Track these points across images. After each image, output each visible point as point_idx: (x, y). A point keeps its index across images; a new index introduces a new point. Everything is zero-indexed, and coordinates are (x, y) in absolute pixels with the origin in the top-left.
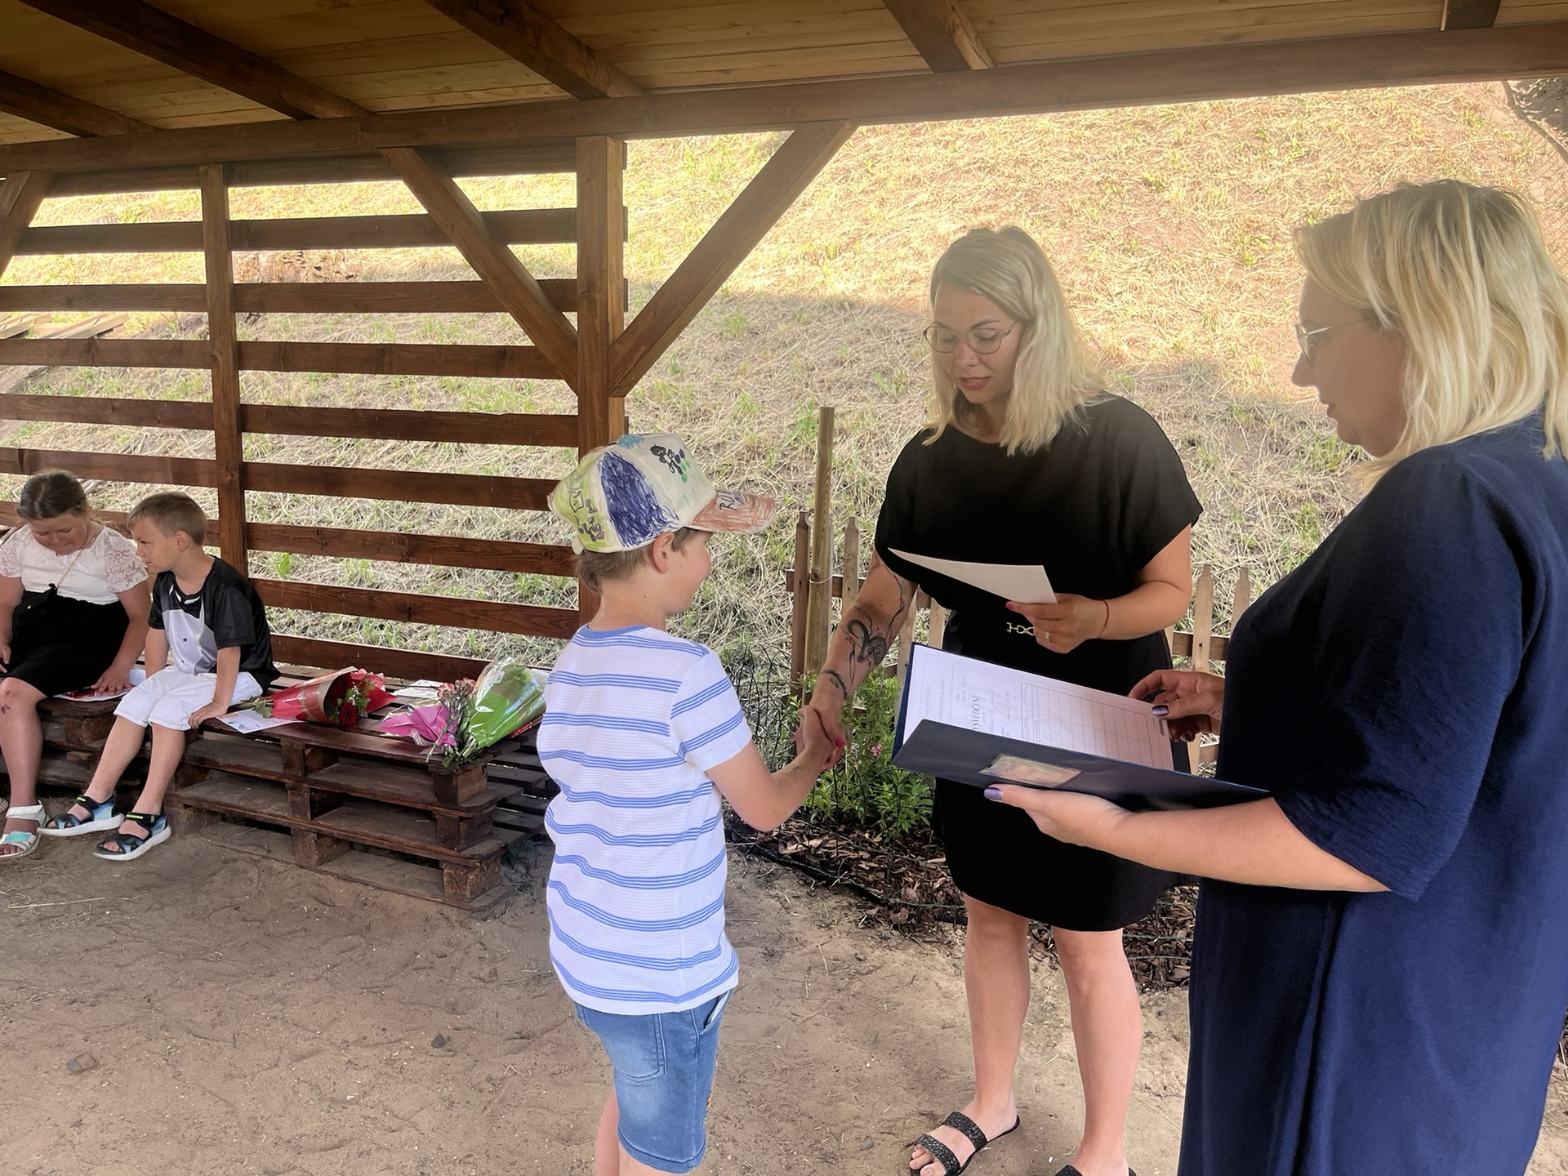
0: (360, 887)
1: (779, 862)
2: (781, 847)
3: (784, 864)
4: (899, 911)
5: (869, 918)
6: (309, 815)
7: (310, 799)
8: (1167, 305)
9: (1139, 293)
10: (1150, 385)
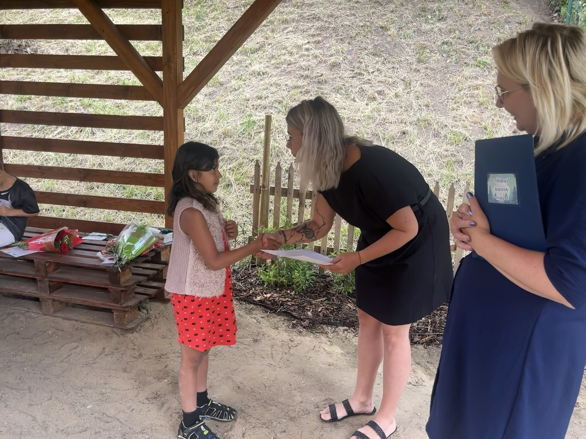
0: (74, 322)
1: (254, 304)
2: (254, 298)
3: (256, 305)
5: (293, 324)
6: (48, 292)
7: (49, 285)
8: (392, 78)
9: (381, 72)
10: (387, 109)
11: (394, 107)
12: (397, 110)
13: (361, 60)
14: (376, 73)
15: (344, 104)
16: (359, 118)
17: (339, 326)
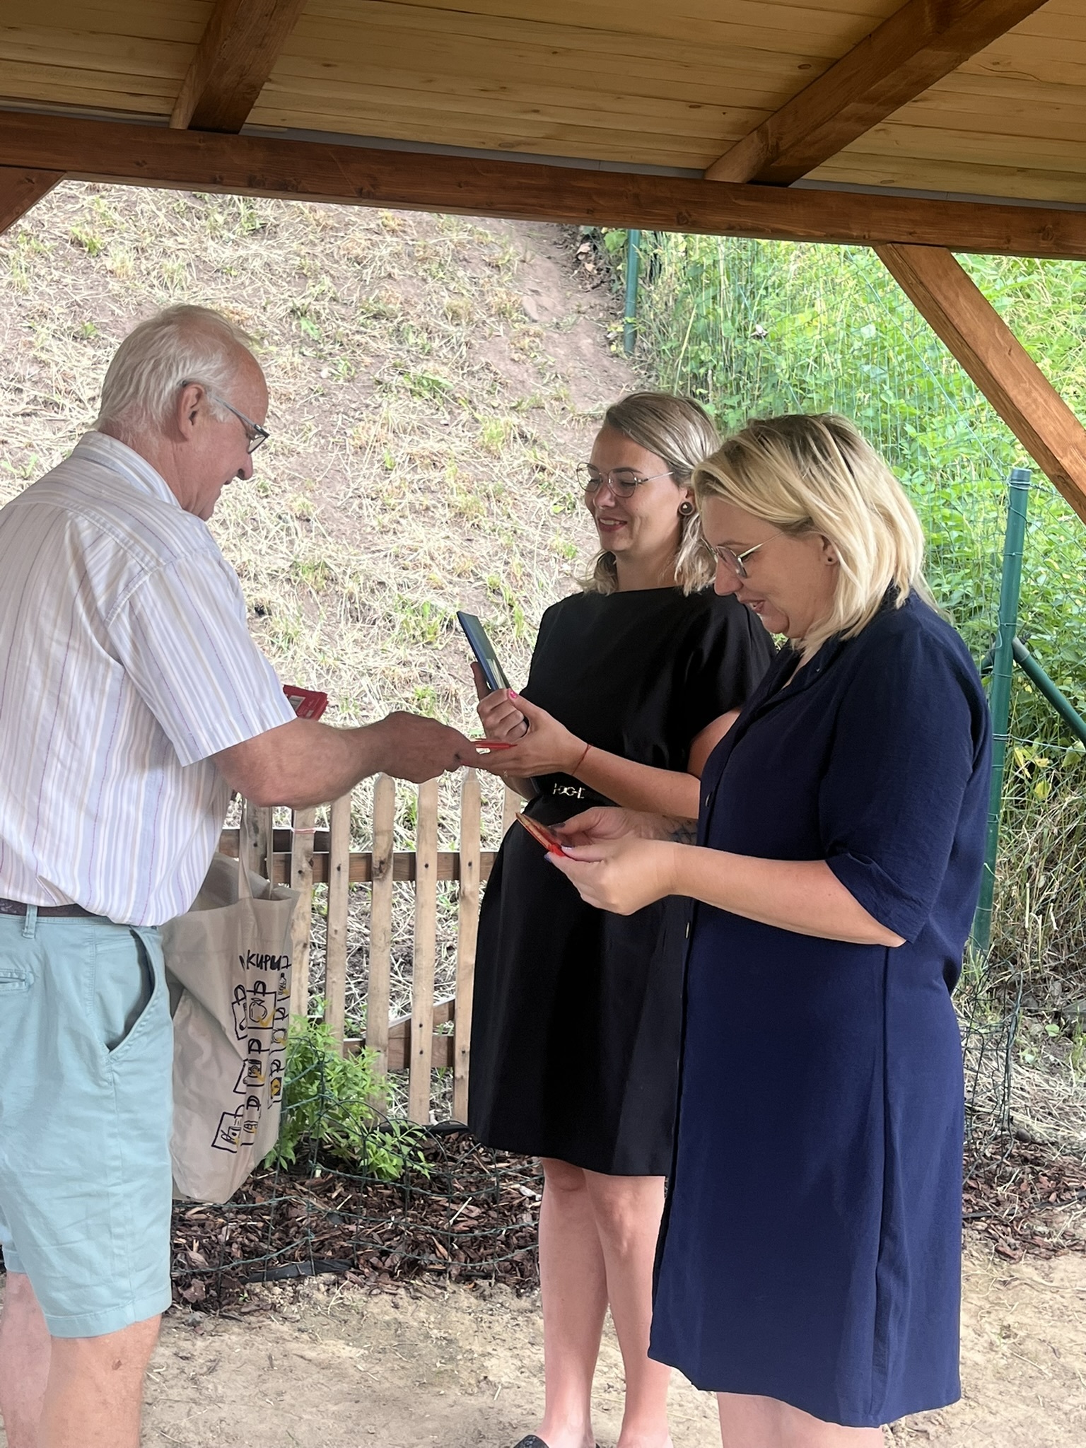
4: (190, 1286)
13: (43, 356)
17: (305, 1276)
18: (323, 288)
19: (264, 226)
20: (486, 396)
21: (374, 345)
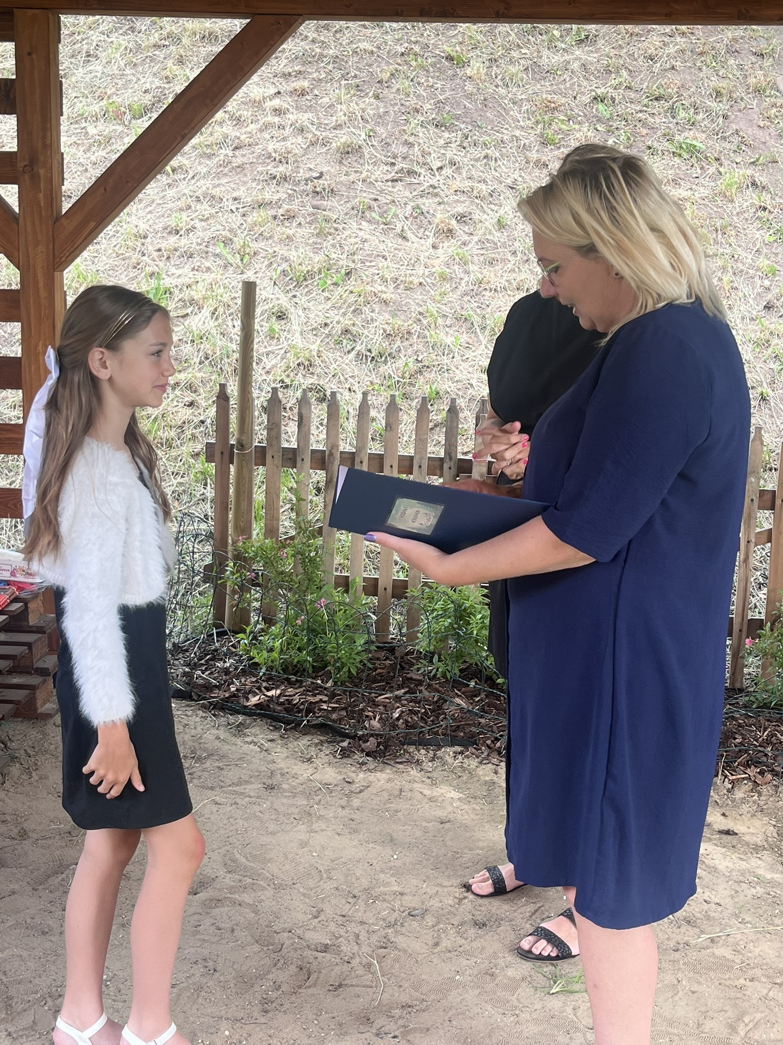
2: (243, 700)
3: (250, 715)
4: (368, 741)
5: (343, 749)
8: (485, 181)
9: (458, 168)
10: (482, 259)
11: (499, 253)
12: (504, 260)
13: (411, 139)
14: (448, 171)
15: (382, 247)
16: (421, 280)
17: (443, 746)
18: (620, 80)
19: (587, 37)
20: (732, 155)
21: (652, 120)
